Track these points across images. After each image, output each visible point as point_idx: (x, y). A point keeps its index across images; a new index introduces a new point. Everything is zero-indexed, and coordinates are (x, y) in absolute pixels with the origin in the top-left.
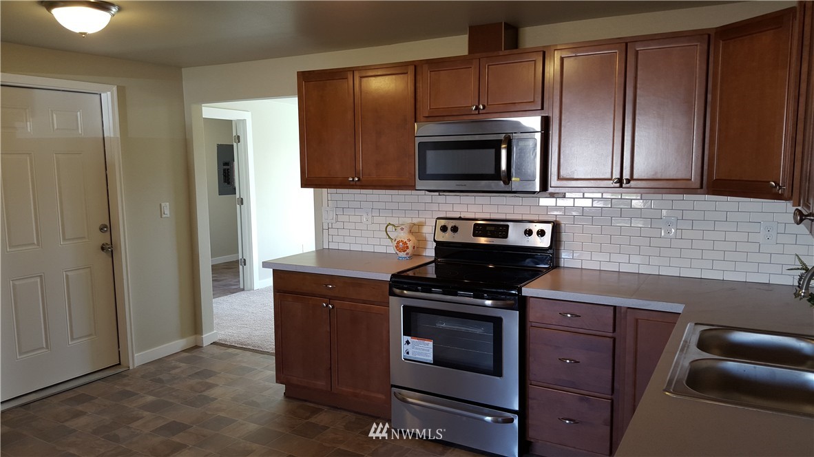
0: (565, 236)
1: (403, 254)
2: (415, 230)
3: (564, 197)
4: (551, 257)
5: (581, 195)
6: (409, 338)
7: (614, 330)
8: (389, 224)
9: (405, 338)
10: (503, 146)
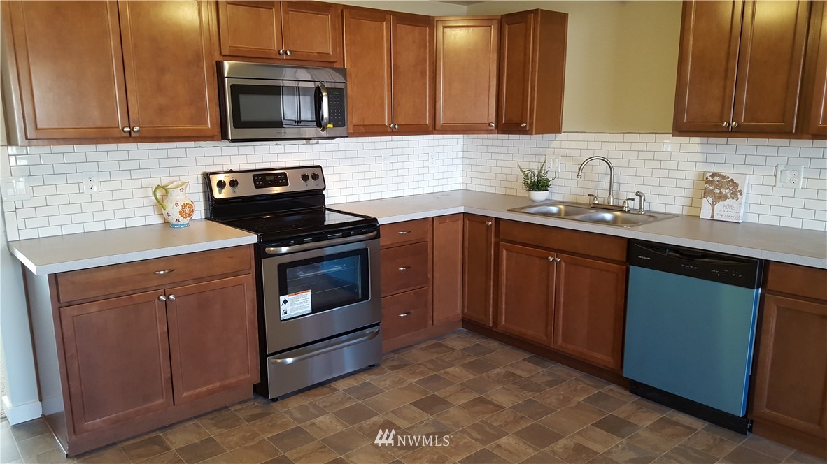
1: (187, 220)
6: (286, 297)
8: (158, 187)
9: (282, 298)
10: (324, 94)
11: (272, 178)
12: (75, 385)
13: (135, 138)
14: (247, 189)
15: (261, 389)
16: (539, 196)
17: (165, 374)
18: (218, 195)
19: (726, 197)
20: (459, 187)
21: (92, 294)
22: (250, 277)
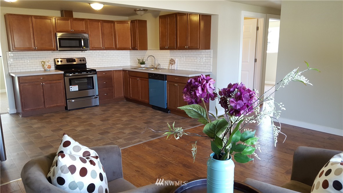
1: (49, 69)
8: (42, 61)
9: (70, 86)
10: (82, 40)
11: (71, 60)
12: (23, 100)
13: (36, 50)
14: (65, 63)
15: (66, 108)
16: (143, 66)
17: (43, 101)
18: (57, 64)
19: (173, 64)
20: (129, 65)
21: (26, 82)
22: (62, 81)
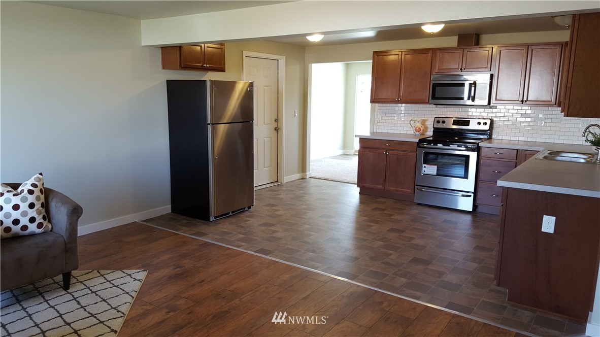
0: (495, 126)
1: (418, 133)
2: (423, 122)
3: (496, 108)
4: (489, 133)
5: (503, 107)
6: (426, 165)
7: (516, 159)
8: (412, 120)
9: (424, 165)
10: (473, 86)
11: (462, 122)
17: (383, 178)
22: (413, 154)
